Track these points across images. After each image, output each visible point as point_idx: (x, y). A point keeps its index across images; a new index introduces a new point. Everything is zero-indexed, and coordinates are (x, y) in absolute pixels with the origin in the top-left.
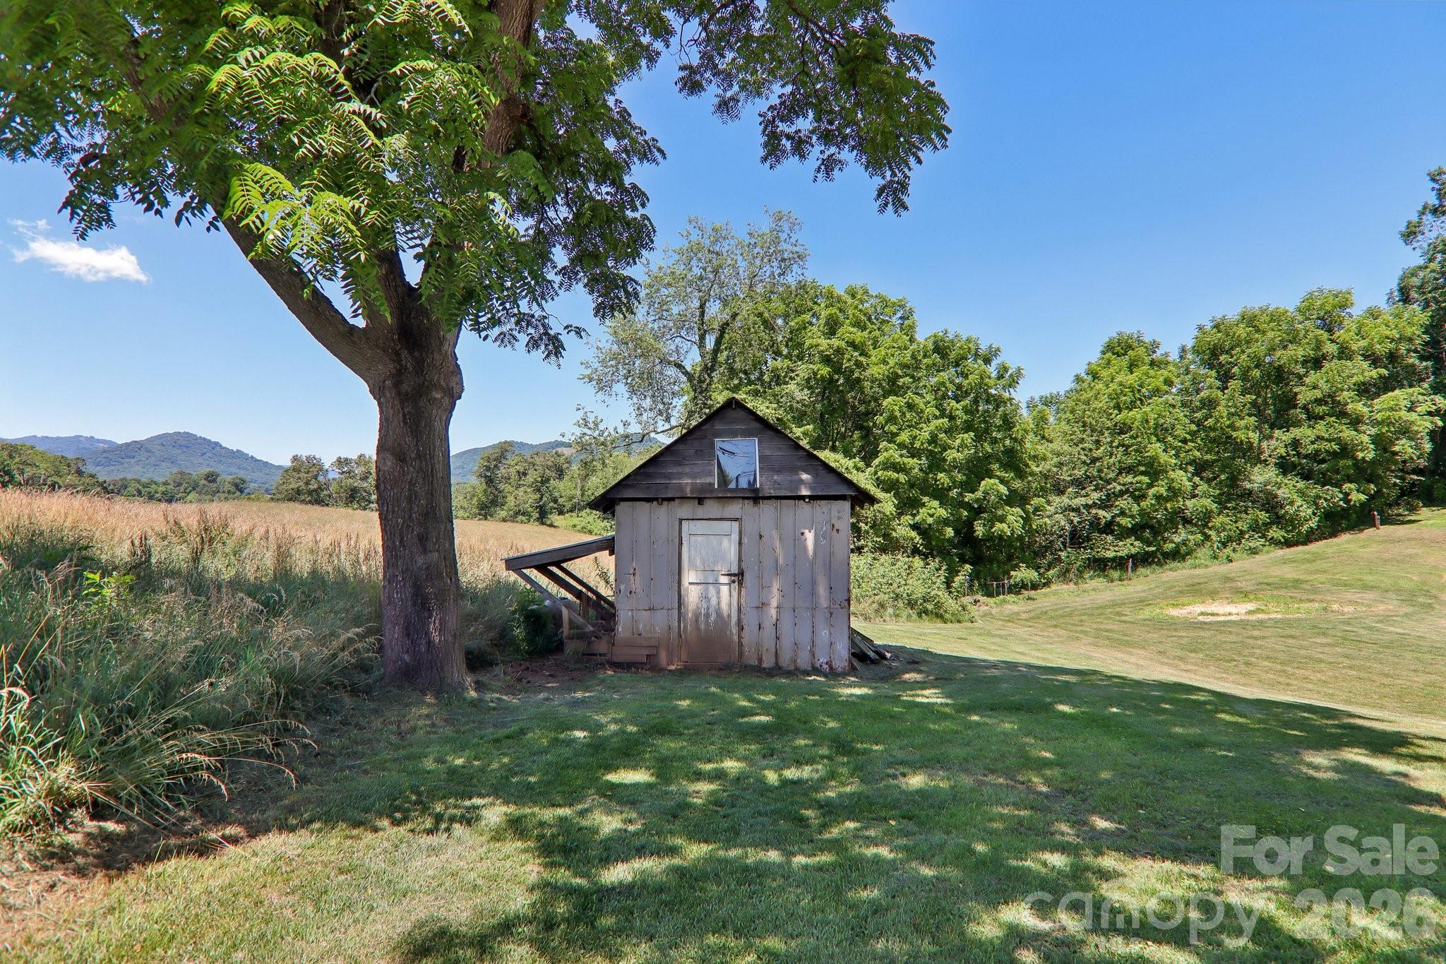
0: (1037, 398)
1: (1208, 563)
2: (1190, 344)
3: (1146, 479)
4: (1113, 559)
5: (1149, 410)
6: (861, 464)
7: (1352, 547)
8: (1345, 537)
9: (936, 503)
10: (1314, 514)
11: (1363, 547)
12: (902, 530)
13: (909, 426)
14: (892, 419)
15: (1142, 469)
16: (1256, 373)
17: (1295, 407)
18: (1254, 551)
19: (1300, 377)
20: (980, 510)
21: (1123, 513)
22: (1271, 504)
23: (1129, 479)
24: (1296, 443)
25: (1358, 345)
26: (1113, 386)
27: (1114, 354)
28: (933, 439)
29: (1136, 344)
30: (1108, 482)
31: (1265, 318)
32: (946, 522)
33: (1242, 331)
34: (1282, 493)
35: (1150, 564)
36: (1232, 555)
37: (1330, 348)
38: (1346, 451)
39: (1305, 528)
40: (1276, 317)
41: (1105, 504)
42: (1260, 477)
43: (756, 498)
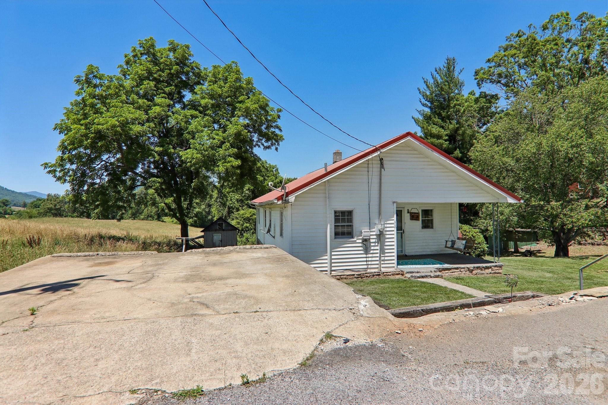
43: (224, 230)
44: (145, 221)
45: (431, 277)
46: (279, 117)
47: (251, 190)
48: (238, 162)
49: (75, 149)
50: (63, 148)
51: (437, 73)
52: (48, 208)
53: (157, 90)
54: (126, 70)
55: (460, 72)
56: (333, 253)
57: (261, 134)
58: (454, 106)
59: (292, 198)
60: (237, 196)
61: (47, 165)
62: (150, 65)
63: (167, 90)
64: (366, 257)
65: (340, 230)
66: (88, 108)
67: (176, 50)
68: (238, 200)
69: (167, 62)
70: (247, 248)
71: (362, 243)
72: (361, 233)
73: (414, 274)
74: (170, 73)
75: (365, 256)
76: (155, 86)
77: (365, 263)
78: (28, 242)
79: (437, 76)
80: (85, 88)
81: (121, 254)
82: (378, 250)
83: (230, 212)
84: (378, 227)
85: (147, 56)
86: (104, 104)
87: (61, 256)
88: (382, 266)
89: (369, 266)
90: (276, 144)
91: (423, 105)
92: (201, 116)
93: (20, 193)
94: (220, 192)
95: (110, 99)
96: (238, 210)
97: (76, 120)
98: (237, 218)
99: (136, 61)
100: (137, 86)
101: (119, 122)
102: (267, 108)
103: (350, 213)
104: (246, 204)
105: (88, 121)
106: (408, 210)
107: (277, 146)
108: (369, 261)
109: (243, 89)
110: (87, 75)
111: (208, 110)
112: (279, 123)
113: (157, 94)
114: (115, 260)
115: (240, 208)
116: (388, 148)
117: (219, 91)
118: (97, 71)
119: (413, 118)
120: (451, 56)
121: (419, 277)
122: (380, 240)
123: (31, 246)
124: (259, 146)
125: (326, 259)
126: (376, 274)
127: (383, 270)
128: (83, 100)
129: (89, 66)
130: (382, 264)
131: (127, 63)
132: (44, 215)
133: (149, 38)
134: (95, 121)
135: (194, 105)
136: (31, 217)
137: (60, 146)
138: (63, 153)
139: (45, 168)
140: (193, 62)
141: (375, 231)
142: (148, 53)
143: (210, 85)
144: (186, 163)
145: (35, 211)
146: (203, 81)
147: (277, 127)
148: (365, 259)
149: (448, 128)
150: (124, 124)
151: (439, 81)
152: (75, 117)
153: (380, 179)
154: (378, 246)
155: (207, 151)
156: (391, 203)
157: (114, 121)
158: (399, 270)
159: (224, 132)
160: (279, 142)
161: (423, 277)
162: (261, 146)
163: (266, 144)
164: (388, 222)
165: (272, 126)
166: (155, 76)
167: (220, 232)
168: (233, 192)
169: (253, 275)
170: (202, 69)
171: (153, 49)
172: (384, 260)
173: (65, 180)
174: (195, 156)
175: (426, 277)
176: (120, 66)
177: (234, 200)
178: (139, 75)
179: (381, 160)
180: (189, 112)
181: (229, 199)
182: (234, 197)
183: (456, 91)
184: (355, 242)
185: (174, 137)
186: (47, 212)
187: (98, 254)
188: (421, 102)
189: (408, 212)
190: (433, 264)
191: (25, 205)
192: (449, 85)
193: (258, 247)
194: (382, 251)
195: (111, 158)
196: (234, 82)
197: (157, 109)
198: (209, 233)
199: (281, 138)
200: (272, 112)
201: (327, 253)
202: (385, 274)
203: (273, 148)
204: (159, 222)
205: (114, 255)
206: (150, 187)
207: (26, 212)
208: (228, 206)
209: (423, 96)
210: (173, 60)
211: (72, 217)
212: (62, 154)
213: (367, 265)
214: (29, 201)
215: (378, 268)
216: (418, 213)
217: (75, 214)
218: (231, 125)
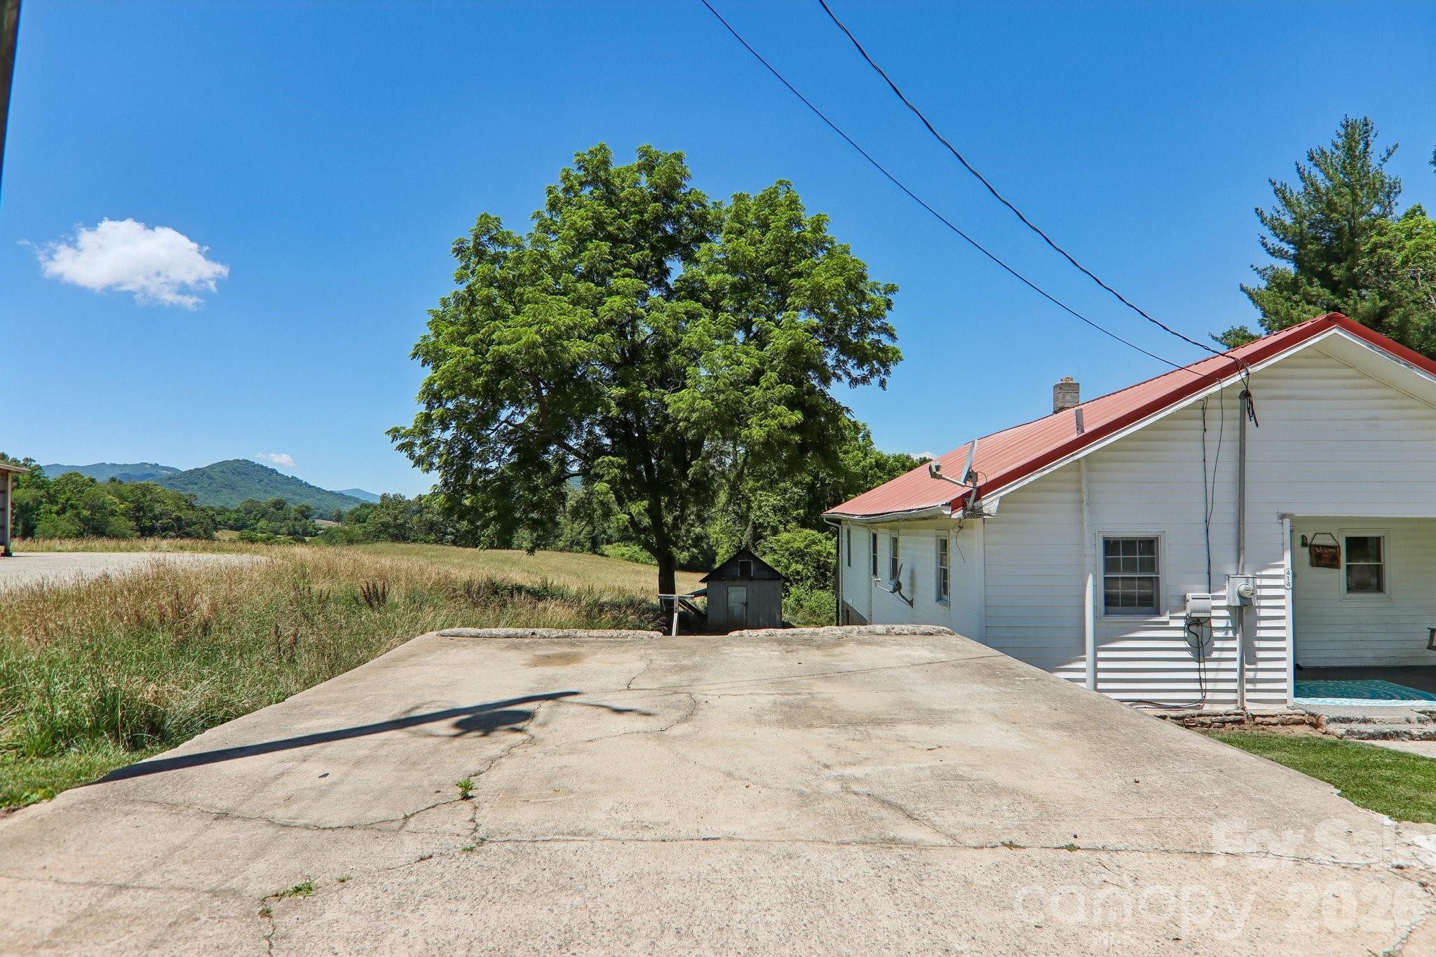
43: (752, 579)
44: (566, 554)
45: (1412, 738)
46: (889, 305)
47: (807, 483)
48: (797, 417)
49: (455, 397)
50: (432, 396)
51: (1316, 165)
52: (383, 524)
53: (614, 261)
54: (549, 222)
55: (1384, 155)
56: (1101, 655)
57: (846, 348)
58: (1373, 251)
59: (990, 504)
60: (774, 500)
61: (398, 432)
62: (599, 205)
63: (634, 258)
64: (1199, 670)
65: (1120, 590)
66: (480, 308)
67: (653, 168)
68: (775, 509)
69: (635, 195)
70: (878, 631)
71: (1187, 628)
72: (1184, 599)
73: (1355, 727)
74: (642, 222)
75: (1195, 665)
76: (611, 253)
77: (1196, 686)
78: (365, 596)
79: (1315, 171)
80: (472, 266)
81: (582, 634)
82: (1234, 649)
83: (757, 537)
84: (1234, 586)
85: (591, 188)
86: (509, 297)
87: (457, 636)
88: (1248, 696)
89: (1209, 696)
90: (882, 371)
91: (1272, 254)
92: (707, 314)
93: (331, 493)
94: (734, 490)
95: (521, 286)
96: (775, 531)
97: (456, 334)
98: (773, 550)
99: (570, 199)
100: (574, 255)
101: (542, 336)
102: (861, 286)
103: (1149, 545)
104: (794, 518)
105: (479, 336)
106: (1303, 537)
107: (885, 377)
108: (1206, 681)
109: (805, 243)
110: (477, 237)
111: (723, 298)
112: (890, 319)
113: (615, 269)
114: (576, 650)
115: (781, 527)
116: (1270, 362)
117: (751, 252)
118: (496, 228)
119: (1242, 289)
120: (1356, 116)
121: (1373, 736)
122: (1241, 621)
123: (371, 605)
124: (839, 379)
125: (1083, 670)
126: (1231, 718)
127: (1251, 708)
128: (469, 290)
129: (482, 216)
130: (1248, 691)
131: (553, 206)
132: (374, 537)
133: (598, 147)
134: (494, 337)
135: (691, 290)
136: (350, 542)
137: (424, 393)
138: (430, 406)
139: (395, 438)
140: (690, 193)
141: (1228, 595)
142: (594, 182)
143: (729, 241)
144: (676, 421)
145: (358, 529)
146: (712, 232)
147: (886, 330)
148: (1195, 675)
149: (1355, 310)
150: (553, 340)
151: (1322, 186)
152: (451, 329)
153: (1242, 451)
154: (1234, 639)
155: (723, 392)
156: (1275, 519)
157: (530, 335)
158: (1303, 712)
159: (761, 346)
160: (888, 366)
161: (1385, 736)
162: (843, 377)
163: (856, 373)
164: (1264, 573)
165: (871, 329)
166: (610, 228)
167: (745, 582)
168: (762, 488)
169: (961, 717)
170: (709, 204)
171: (606, 170)
172: (1253, 681)
173: (431, 464)
174: (699, 404)
175: (1397, 735)
176: (538, 215)
177: (767, 509)
178: (577, 230)
179: (1246, 395)
180: (681, 306)
181: (755, 505)
182: (767, 500)
183: (1376, 209)
184: (1164, 626)
185: (649, 362)
186: (380, 532)
187: (533, 634)
188: (1264, 245)
189: (1304, 544)
190: (1403, 699)
191: (339, 518)
192: (1354, 193)
193: (905, 632)
194: (1249, 655)
195: (516, 416)
196: (784, 228)
197: (616, 302)
198: (720, 586)
199: (896, 357)
200: (872, 294)
201: (1084, 653)
202: (1258, 719)
203: (875, 381)
204: (593, 556)
205: (568, 636)
206: (599, 477)
207: (341, 532)
208: (754, 523)
209: (1274, 228)
210: (647, 192)
211: (426, 542)
212: (427, 408)
213: (1201, 691)
214: (347, 509)
215: (1235, 701)
216: (1337, 548)
217: (433, 537)
218: (777, 331)
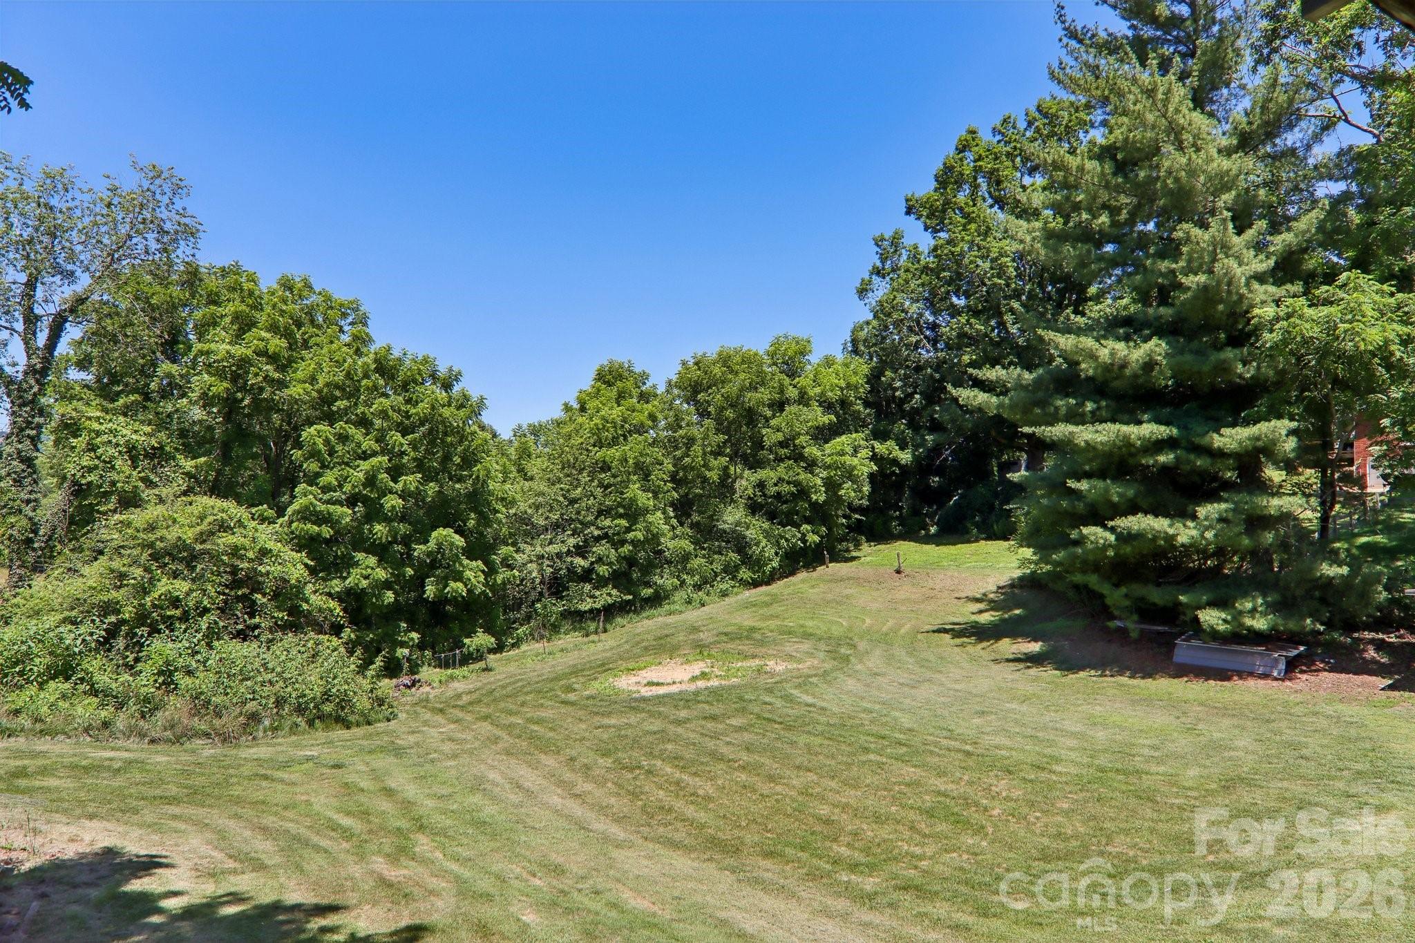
0: (525, 426)
1: (683, 608)
2: (674, 378)
3: (624, 523)
4: (591, 611)
5: (631, 449)
6: (271, 513)
7: (805, 587)
8: (802, 575)
9: (372, 560)
10: (777, 554)
11: (813, 587)
12: (317, 599)
13: (340, 464)
14: (314, 454)
15: (621, 511)
16: (730, 414)
17: (762, 448)
18: (724, 594)
19: (767, 420)
20: (434, 565)
21: (600, 560)
22: (740, 544)
23: (607, 522)
24: (761, 485)
25: (814, 392)
26: (596, 420)
27: (605, 383)
28: (371, 481)
29: (626, 374)
30: (586, 525)
31: (738, 359)
32: (387, 585)
33: (717, 370)
34: (750, 534)
35: (628, 612)
36: (705, 598)
37: (792, 393)
38: (803, 492)
39: (768, 569)
40: (749, 360)
41: (581, 551)
42: (731, 516)
